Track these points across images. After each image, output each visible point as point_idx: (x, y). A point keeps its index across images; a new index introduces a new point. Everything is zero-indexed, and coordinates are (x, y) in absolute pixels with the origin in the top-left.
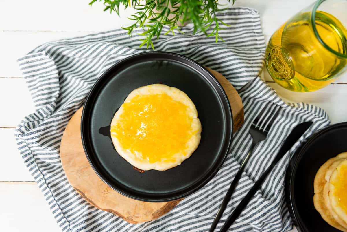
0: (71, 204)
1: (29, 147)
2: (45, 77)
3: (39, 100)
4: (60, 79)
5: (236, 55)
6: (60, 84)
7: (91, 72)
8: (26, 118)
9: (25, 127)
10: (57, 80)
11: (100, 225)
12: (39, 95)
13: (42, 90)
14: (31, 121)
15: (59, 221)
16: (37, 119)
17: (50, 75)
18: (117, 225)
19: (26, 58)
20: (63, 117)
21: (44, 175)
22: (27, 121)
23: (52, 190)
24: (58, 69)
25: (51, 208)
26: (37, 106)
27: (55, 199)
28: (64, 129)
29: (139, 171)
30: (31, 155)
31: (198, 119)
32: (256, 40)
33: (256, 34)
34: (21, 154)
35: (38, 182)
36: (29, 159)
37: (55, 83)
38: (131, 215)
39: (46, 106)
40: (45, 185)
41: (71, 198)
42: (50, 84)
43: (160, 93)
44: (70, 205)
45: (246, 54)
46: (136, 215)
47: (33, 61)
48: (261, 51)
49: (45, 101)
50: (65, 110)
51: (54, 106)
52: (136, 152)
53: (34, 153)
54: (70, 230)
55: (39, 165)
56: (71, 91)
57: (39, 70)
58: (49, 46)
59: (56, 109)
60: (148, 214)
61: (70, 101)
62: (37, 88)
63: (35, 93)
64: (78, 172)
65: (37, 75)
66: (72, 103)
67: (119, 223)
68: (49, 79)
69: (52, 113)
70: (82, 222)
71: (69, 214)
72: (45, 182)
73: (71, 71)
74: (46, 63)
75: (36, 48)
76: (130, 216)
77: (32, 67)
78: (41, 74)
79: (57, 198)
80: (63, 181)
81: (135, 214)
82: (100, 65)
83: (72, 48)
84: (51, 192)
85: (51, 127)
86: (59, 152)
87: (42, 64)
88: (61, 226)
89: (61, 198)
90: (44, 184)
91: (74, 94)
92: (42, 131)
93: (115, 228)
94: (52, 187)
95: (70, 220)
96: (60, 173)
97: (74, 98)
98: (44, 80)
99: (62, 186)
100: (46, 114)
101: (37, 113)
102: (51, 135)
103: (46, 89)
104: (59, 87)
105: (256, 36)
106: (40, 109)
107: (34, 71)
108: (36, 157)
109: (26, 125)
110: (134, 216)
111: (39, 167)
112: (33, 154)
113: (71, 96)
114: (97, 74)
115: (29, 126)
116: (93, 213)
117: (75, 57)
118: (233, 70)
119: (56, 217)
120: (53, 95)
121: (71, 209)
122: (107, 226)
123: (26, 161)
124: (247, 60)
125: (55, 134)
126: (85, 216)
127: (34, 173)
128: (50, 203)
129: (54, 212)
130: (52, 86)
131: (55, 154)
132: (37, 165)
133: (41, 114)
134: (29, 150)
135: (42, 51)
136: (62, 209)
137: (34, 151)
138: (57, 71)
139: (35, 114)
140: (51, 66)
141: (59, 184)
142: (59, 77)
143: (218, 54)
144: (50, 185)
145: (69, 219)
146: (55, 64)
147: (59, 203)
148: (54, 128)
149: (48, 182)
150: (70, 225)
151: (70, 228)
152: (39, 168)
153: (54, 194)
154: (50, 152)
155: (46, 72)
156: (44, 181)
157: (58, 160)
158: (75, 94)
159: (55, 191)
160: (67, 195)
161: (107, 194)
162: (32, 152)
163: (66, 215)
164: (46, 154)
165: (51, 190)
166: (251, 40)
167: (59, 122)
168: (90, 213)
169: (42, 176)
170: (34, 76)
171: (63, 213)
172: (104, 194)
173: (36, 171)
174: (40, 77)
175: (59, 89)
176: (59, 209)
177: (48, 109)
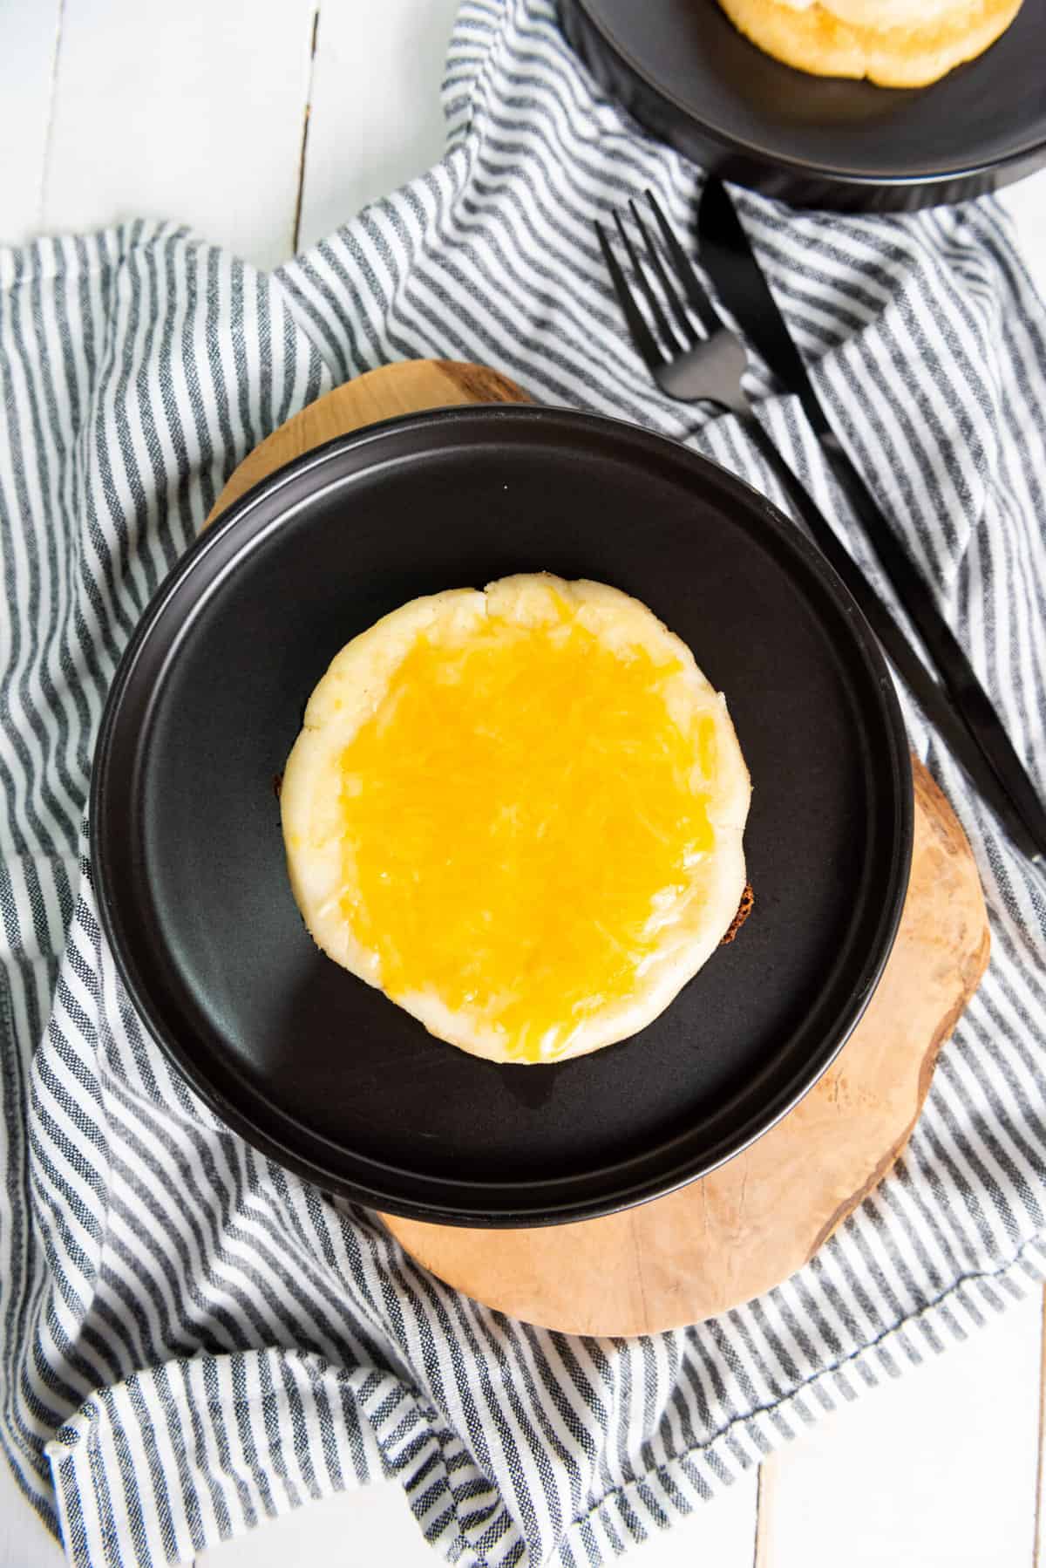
0: (874, 1269)
1: (590, 1509)
2: (199, 1437)
3: (332, 1464)
4: (215, 1348)
5: (143, 374)
6: (244, 1345)
7: (186, 1171)
8: (433, 1534)
9: (488, 1541)
10: (223, 1363)
11: (979, 1123)
12: (306, 1466)
13: (275, 1447)
14: (454, 1508)
15: (956, 1328)
16: (439, 1472)
17: (191, 1403)
18: (984, 1037)
19: (82, 1550)
20: (436, 1328)
21: (734, 1419)
22: (454, 1528)
23: (806, 1370)
24: (156, 1363)
25: (893, 1371)
26: (362, 1474)
27: (854, 1356)
28: (499, 1317)
29: (745, 913)
30: (631, 1490)
31: (488, 588)
32: (59, 279)
33: (27, 279)
34: (622, 1547)
35: (766, 1448)
36: (647, 1503)
37: (238, 1377)
38: (953, 960)
39: (364, 1425)
40: (785, 1408)
41: (849, 1273)
42: (241, 1408)
43: (335, 786)
44: (881, 1274)
45: (133, 328)
46: (954, 936)
47: (105, 1504)
48: (121, 260)
49: (339, 1426)
50: (396, 1317)
51: (372, 1376)
52: (652, 925)
53: (618, 1479)
54: (1002, 1271)
55: (679, 1443)
56: (290, 1283)
57: (157, 1471)
58: (18, 1420)
59: (383, 1364)
60: (948, 876)
61: (350, 1292)
62: (260, 1476)
63: (288, 1485)
64: (732, 1238)
65: (185, 1477)
66: (360, 1278)
67: (975, 1028)
68: (215, 1409)
69: (407, 1385)
70: (974, 1210)
71: (922, 1280)
72: (769, 1408)
73: (174, 1284)
74: (119, 1434)
75: (25, 1489)
76: (959, 969)
77: (135, 1513)
78: (181, 1455)
79: (849, 1346)
80: (762, 1314)
81: (948, 943)
82: (149, 1123)
83: (47, 1287)
84: (816, 1377)
85: (489, 1392)
86: (619, 1342)
87: (124, 1456)
88: (979, 1319)
89: (849, 1322)
90: (776, 1418)
91: (305, 1268)
92: (512, 1442)
93: (995, 1047)
94: (792, 1373)
95: (953, 1272)
96: (726, 1332)
97: (330, 1270)
98: (222, 1441)
99: (788, 1317)
100: (410, 1421)
101: (408, 1473)
102: (531, 1390)
103: (271, 1423)
104: (261, 1353)
105: (36, 281)
106: (384, 1456)
107: (162, 1499)
108: (638, 1467)
109: (473, 1535)
110: (955, 949)
111: (691, 1448)
112: (623, 1480)
113: (318, 1283)
114: (196, 1138)
115: (479, 1517)
116: (924, 1158)
117: (97, 1268)
118: (226, 401)
119: (936, 1345)
120: (304, 1381)
121: (902, 1268)
122: (986, 1086)
123: (662, 1518)
124: (169, 324)
125: (524, 1368)
126: (940, 1196)
127: (722, 1474)
128: (871, 1380)
129: (913, 1356)
130: (254, 1391)
131: (629, 1362)
132: (682, 1457)
133: (414, 1448)
134: (601, 1507)
135: (46, 1461)
136: (903, 1318)
137: (609, 1478)
138: (172, 1368)
139: (410, 1487)
140: (138, 1401)
141: (775, 1336)
142: (202, 1352)
143: (132, 472)
144: (786, 1385)
145: (948, 1278)
146: (131, 1381)
147: (870, 1332)
148: (496, 1376)
149: (766, 1397)
150: (978, 1275)
151: (996, 1275)
152: (698, 1446)
153: (829, 1358)
154: (618, 1392)
155: (175, 1427)
156: (762, 1419)
157: (659, 1346)
158: (305, 1258)
159: (811, 1355)
160: (830, 1290)
161: (849, 1083)
162: (613, 1490)
163: (931, 1294)
164: (625, 1410)
165: (806, 1377)
166: (60, 305)
167: (465, 1349)
168: (928, 1172)
169: (739, 1429)
170: (190, 1499)
171: (920, 1311)
172: (847, 1097)
173: (712, 1459)
174: (201, 1462)
175: (272, 1354)
176: (899, 1331)
177: (385, 1411)
